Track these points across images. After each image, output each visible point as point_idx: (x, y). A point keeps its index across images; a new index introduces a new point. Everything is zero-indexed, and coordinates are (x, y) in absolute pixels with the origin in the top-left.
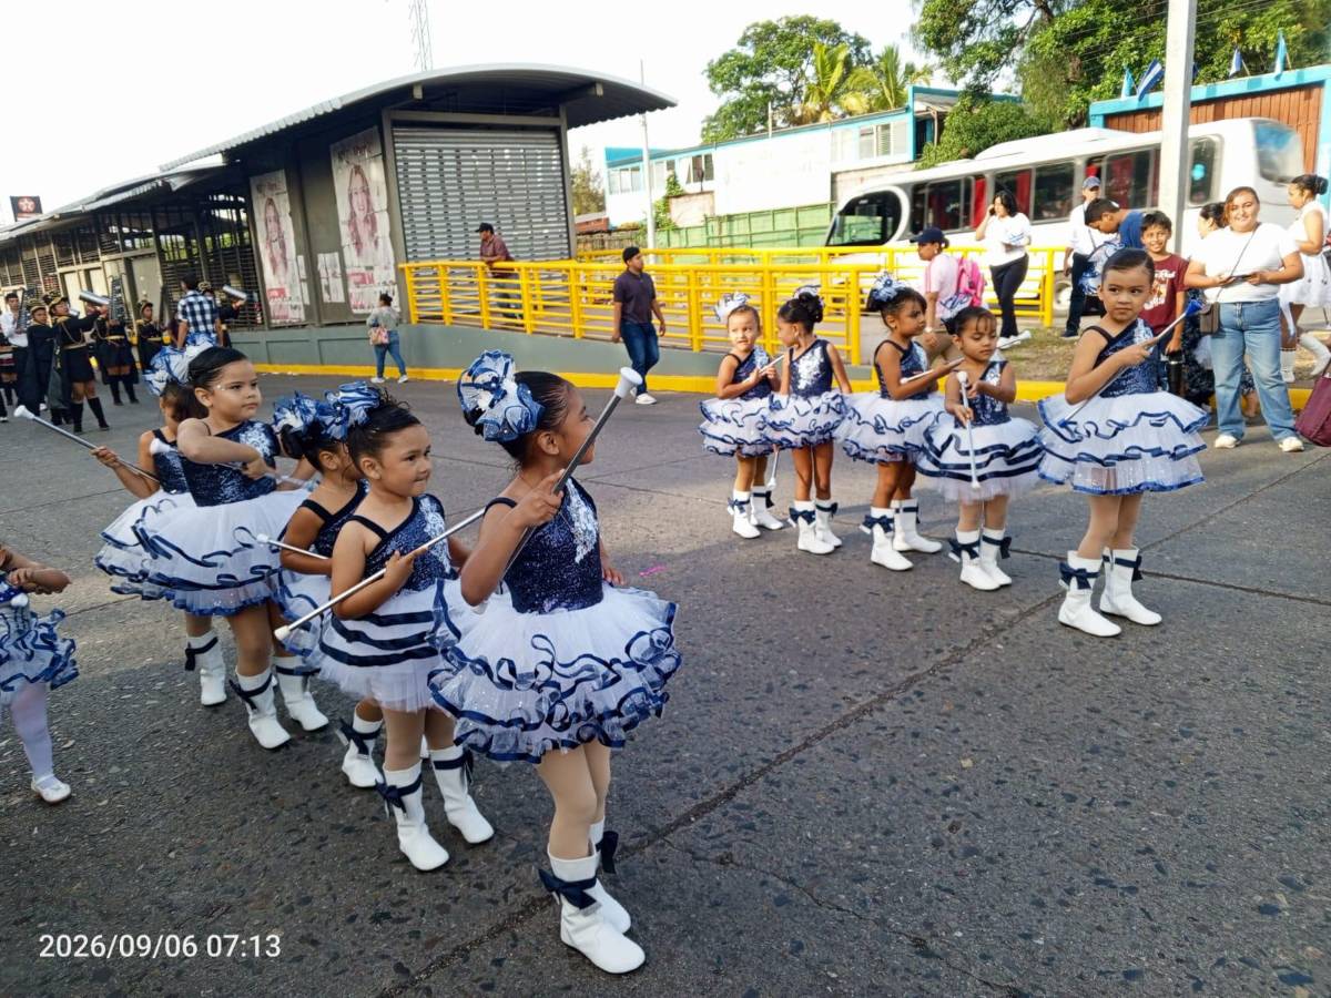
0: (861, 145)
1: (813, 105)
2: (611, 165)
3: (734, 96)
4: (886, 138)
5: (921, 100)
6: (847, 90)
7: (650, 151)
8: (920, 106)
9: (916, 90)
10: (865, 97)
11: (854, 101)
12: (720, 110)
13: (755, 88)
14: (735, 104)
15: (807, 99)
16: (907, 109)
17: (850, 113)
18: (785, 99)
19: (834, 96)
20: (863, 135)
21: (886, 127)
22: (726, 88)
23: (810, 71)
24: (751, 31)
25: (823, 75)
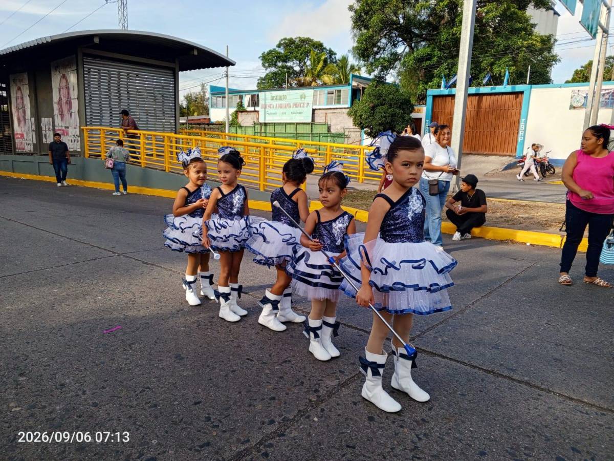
0: (328, 99)
1: (309, 79)
2: (213, 94)
3: (273, 69)
4: (339, 96)
5: (356, 81)
6: (325, 73)
7: (229, 89)
8: (354, 84)
9: (354, 76)
10: (332, 78)
11: (326, 78)
12: (267, 75)
13: (283, 67)
14: (273, 73)
15: (306, 76)
16: (349, 84)
17: (325, 84)
18: (297, 74)
19: (319, 76)
20: (329, 94)
21: (339, 91)
22: (270, 66)
23: (308, 63)
24: (283, 41)
25: (314, 65)
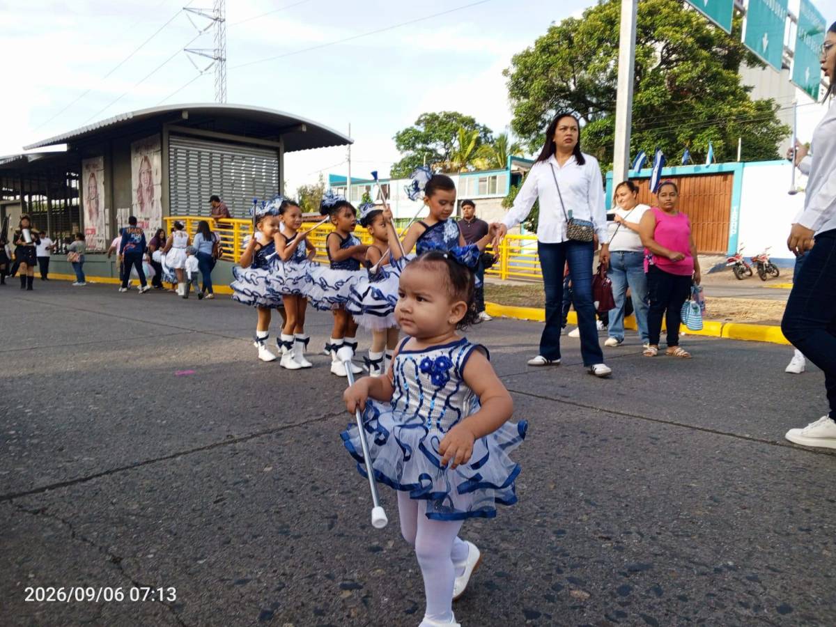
0: (480, 187)
1: (456, 164)
2: (333, 185)
3: (411, 153)
4: (494, 184)
5: (516, 165)
6: (477, 157)
7: (352, 179)
8: (514, 168)
9: (513, 158)
10: (487, 161)
11: (478, 163)
12: (402, 161)
13: (423, 150)
14: (411, 158)
15: (452, 160)
16: (507, 169)
17: (479, 169)
18: (443, 158)
19: (469, 159)
20: (481, 181)
21: (494, 178)
22: (406, 149)
23: (456, 144)
24: (423, 117)
25: (464, 147)
